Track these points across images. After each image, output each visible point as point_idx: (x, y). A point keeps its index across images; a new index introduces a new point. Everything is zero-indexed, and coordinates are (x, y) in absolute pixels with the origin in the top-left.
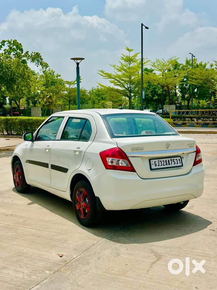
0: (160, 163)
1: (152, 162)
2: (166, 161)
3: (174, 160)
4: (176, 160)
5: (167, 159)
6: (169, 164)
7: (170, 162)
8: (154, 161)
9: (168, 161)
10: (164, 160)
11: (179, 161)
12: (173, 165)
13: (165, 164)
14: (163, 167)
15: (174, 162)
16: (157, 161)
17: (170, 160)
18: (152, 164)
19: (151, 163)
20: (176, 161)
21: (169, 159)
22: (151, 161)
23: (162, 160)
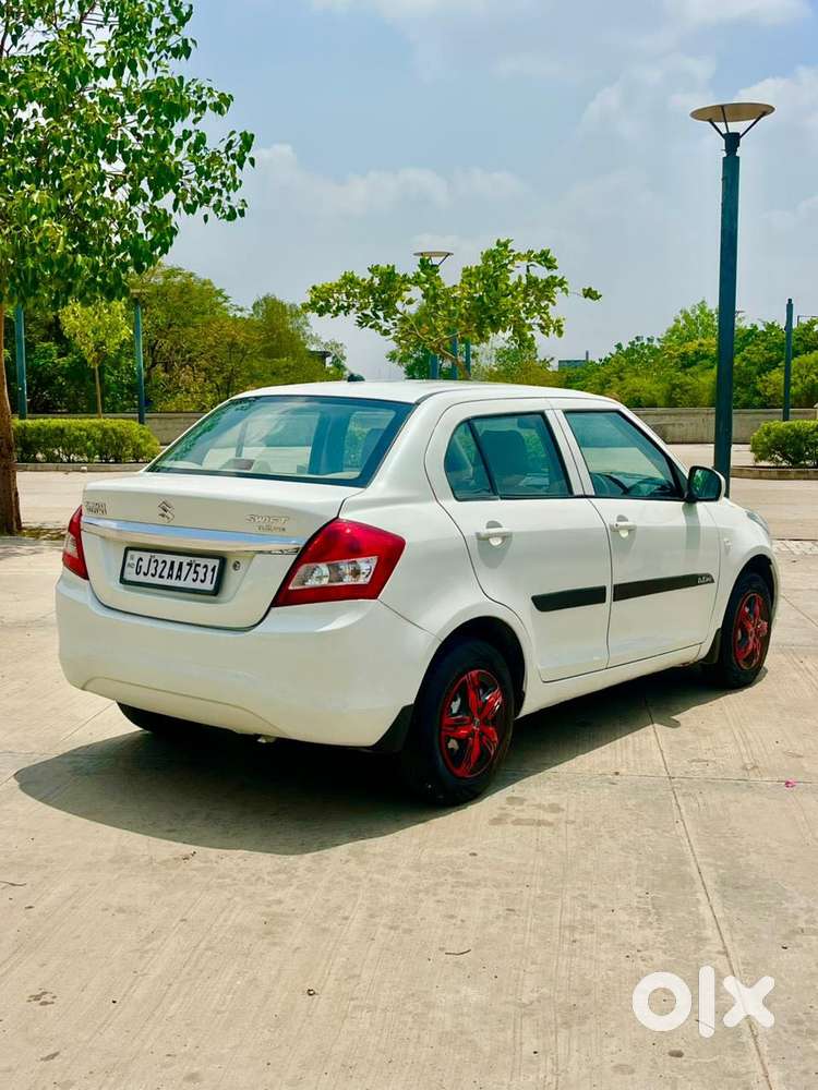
0: (153, 565)
1: (132, 558)
2: (173, 563)
3: (199, 565)
4: (206, 566)
5: (177, 559)
6: (179, 577)
7: (185, 568)
8: (137, 555)
9: (181, 564)
10: (169, 558)
11: (209, 574)
12: (189, 584)
13: (165, 574)
14: (157, 580)
15: (195, 572)
16: (146, 556)
17: (188, 564)
18: (129, 565)
19: (128, 561)
20: (201, 570)
21: (186, 560)
22: (130, 553)
23: (160, 557)
